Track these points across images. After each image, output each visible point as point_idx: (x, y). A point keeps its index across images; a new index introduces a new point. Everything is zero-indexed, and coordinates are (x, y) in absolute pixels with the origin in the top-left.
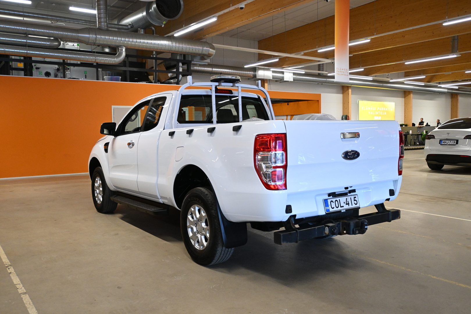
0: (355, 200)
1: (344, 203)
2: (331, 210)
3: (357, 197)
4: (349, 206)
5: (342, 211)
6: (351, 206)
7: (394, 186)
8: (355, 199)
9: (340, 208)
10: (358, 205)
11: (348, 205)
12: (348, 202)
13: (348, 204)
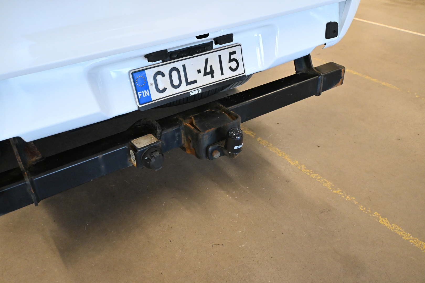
0: (231, 60)
1: (199, 71)
2: (156, 96)
3: (238, 52)
4: (213, 77)
5: (191, 94)
6: (218, 77)
7: (340, 13)
8: (233, 57)
9: (184, 88)
10: (239, 72)
11: (210, 76)
12: (211, 67)
13: (212, 73)
